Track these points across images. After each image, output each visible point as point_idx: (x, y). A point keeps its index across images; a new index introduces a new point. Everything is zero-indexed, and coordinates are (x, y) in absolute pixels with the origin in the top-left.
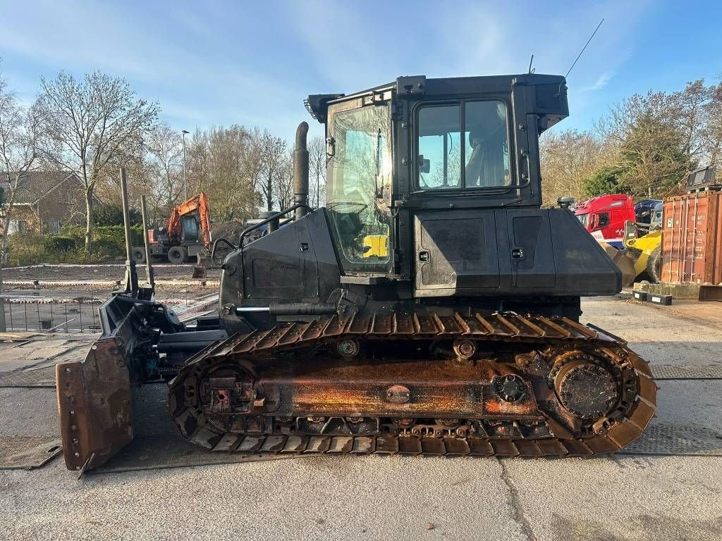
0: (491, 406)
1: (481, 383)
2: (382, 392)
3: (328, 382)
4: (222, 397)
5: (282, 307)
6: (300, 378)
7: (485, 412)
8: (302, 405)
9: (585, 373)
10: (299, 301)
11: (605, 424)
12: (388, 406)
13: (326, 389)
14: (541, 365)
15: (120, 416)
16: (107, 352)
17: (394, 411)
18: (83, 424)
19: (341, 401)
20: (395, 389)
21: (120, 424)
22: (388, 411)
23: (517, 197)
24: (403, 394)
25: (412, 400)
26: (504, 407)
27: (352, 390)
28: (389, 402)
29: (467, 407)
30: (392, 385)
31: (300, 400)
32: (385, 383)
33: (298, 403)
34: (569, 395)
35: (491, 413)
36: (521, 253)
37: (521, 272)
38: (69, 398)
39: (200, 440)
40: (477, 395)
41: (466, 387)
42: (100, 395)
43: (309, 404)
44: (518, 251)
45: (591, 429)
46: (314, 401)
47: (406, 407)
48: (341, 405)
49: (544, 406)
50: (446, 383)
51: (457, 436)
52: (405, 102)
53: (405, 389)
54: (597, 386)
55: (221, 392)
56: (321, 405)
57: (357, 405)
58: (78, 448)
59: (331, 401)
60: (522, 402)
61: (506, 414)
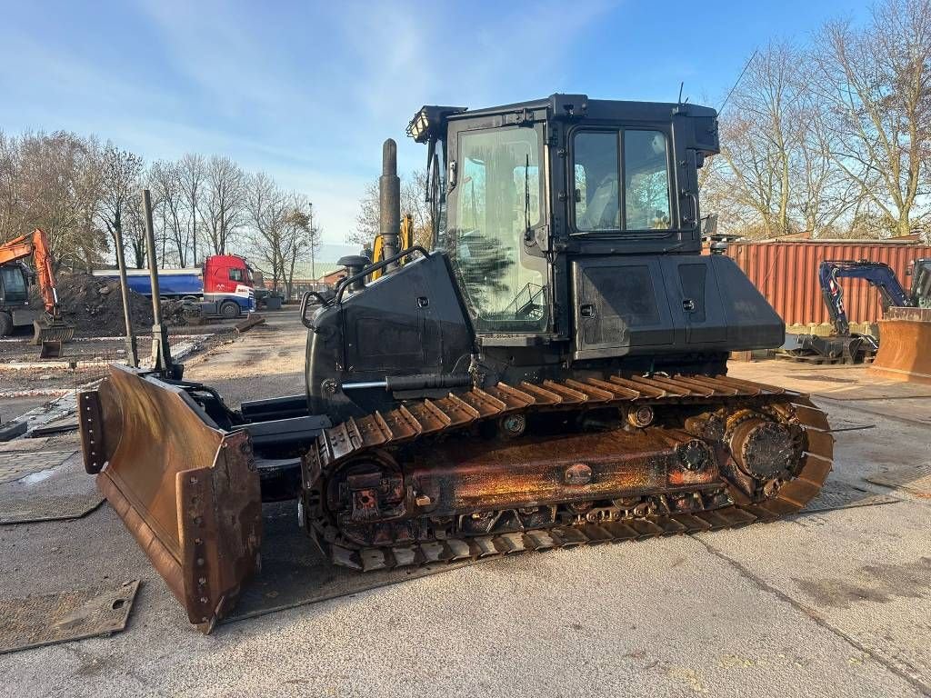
0: (676, 478)
1: (664, 453)
2: (559, 473)
3: (497, 468)
4: (366, 499)
5: (402, 380)
6: (462, 467)
7: (669, 485)
8: (466, 499)
9: (767, 432)
10: (418, 372)
11: (775, 484)
12: (567, 490)
13: (496, 476)
14: (716, 428)
15: (252, 539)
16: (238, 451)
17: (573, 495)
18: (213, 555)
19: (513, 489)
20: (575, 468)
21: (251, 550)
22: (567, 495)
23: (678, 242)
24: (584, 474)
25: (594, 480)
26: (688, 477)
27: (521, 474)
28: (568, 485)
29: (647, 481)
30: (571, 465)
31: (465, 493)
32: (563, 462)
33: (463, 498)
34: (751, 456)
35: (675, 485)
36: (692, 304)
37: (694, 325)
38: (195, 520)
39: (343, 560)
40: (661, 466)
41: (650, 459)
42: (231, 512)
43: (476, 497)
44: (687, 302)
45: (762, 491)
46: (481, 492)
47: (587, 488)
48: (513, 494)
49: (724, 472)
50: (628, 457)
51: (635, 516)
53: (585, 468)
54: (777, 445)
55: (365, 493)
56: (491, 496)
57: (532, 492)
58: (206, 591)
59: (501, 491)
60: (705, 470)
61: (689, 485)
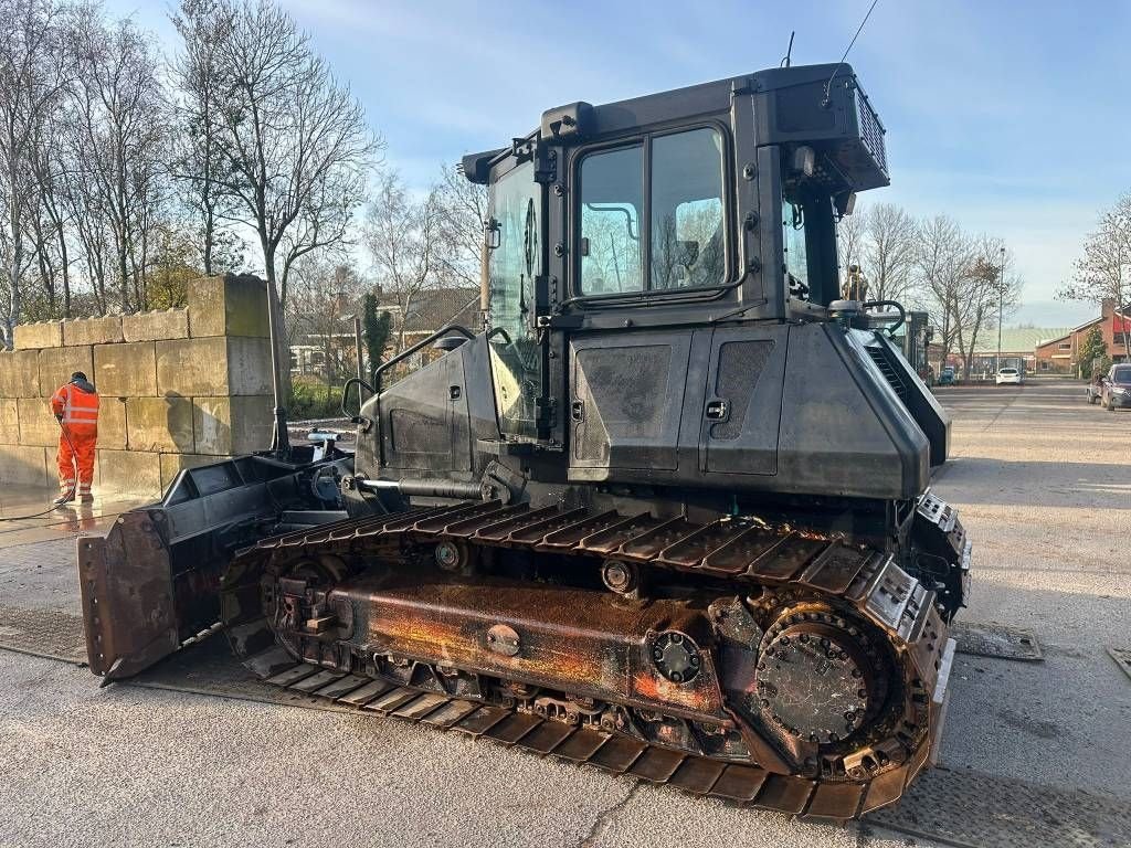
0: (642, 684)
1: (626, 640)
2: (480, 632)
4: (289, 607)
5: (414, 485)
6: (380, 594)
7: (633, 693)
8: (381, 635)
9: (801, 649)
11: (866, 760)
12: (491, 657)
14: (745, 624)
15: (155, 614)
16: (138, 529)
17: (498, 667)
18: (105, 616)
19: (428, 638)
20: (498, 630)
21: (156, 625)
22: (490, 665)
23: (738, 305)
24: (509, 641)
25: (523, 652)
26: (664, 689)
27: (435, 620)
28: (490, 650)
29: (606, 680)
30: (494, 623)
31: (378, 628)
32: (485, 617)
33: (376, 632)
34: (769, 687)
35: (643, 697)
36: (721, 410)
37: (714, 445)
38: (91, 581)
39: (259, 665)
40: (621, 660)
41: (603, 644)
42: (128, 584)
43: (389, 636)
44: (718, 405)
45: (840, 765)
46: (394, 632)
47: (515, 663)
48: (429, 644)
49: (734, 701)
51: (602, 729)
52: (559, 150)
53: (512, 633)
54: (826, 681)
55: (289, 601)
56: (402, 640)
57: (449, 648)
59: (414, 636)
60: (696, 687)
61: (668, 703)
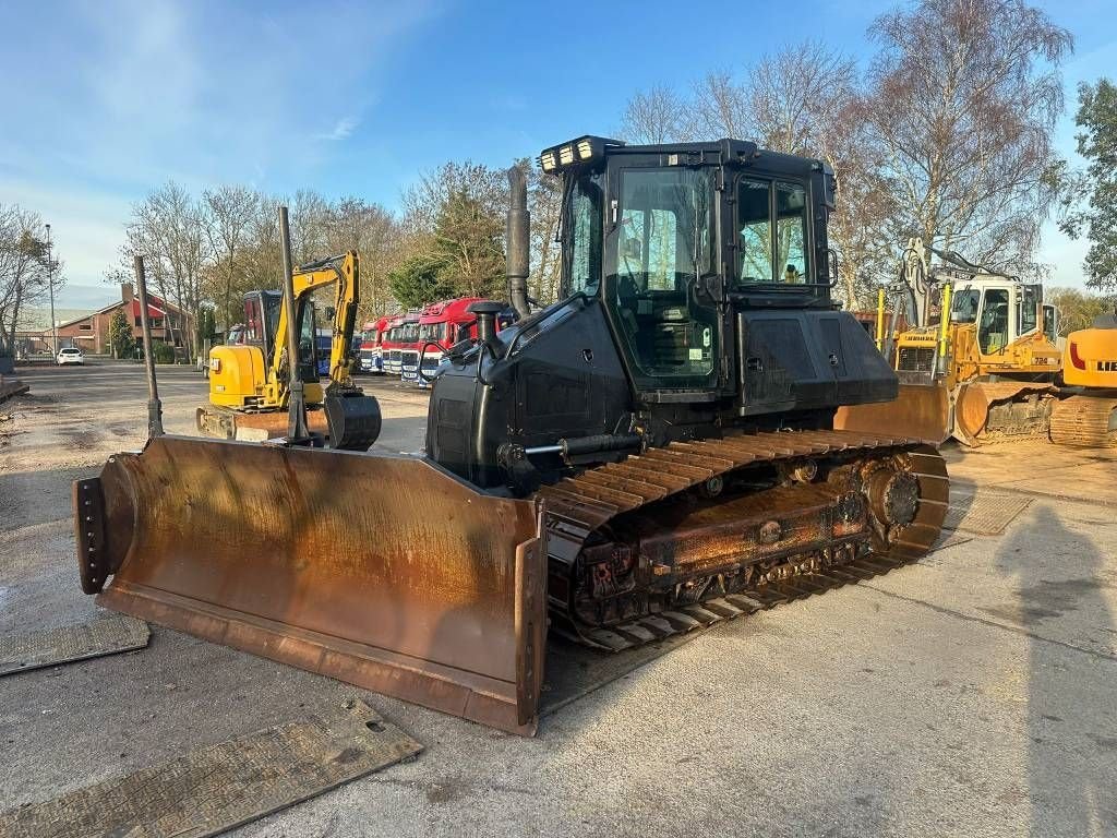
0: (837, 530)
1: (830, 506)
3: (708, 530)
4: (602, 574)
6: (680, 531)
7: (834, 537)
8: (684, 566)
9: (901, 480)
11: (896, 531)
12: (763, 550)
13: (707, 539)
17: (766, 554)
19: (720, 552)
20: (768, 526)
22: (761, 555)
24: (774, 531)
25: (781, 537)
26: (845, 528)
27: (727, 535)
28: (762, 544)
30: (765, 523)
31: (683, 560)
32: (759, 521)
33: (681, 565)
34: (891, 504)
35: (837, 537)
40: (828, 519)
41: (820, 512)
43: (691, 564)
46: (696, 558)
47: (776, 546)
50: (805, 512)
51: (803, 572)
54: (908, 493)
55: (602, 566)
56: (700, 562)
57: (735, 554)
59: (711, 555)
60: (856, 521)
61: (846, 535)
